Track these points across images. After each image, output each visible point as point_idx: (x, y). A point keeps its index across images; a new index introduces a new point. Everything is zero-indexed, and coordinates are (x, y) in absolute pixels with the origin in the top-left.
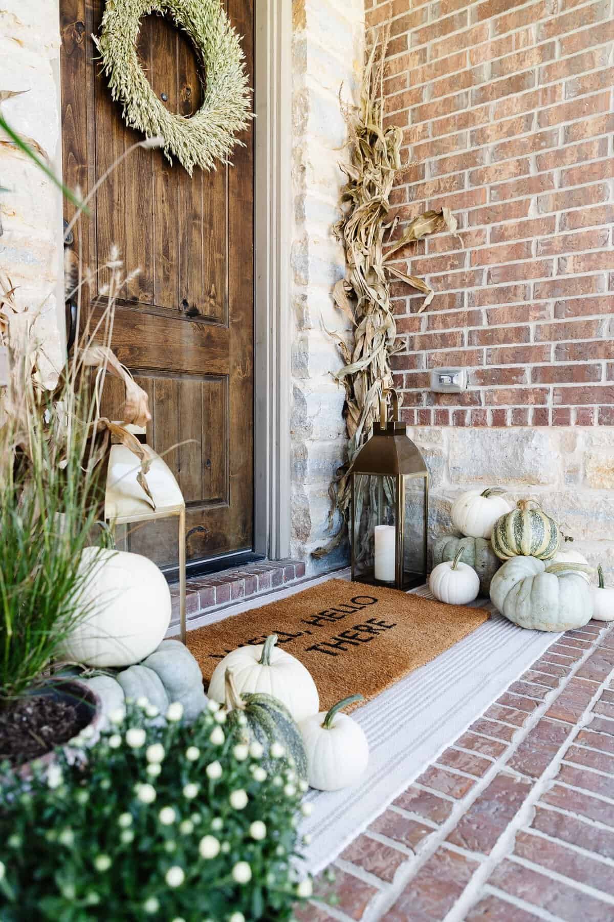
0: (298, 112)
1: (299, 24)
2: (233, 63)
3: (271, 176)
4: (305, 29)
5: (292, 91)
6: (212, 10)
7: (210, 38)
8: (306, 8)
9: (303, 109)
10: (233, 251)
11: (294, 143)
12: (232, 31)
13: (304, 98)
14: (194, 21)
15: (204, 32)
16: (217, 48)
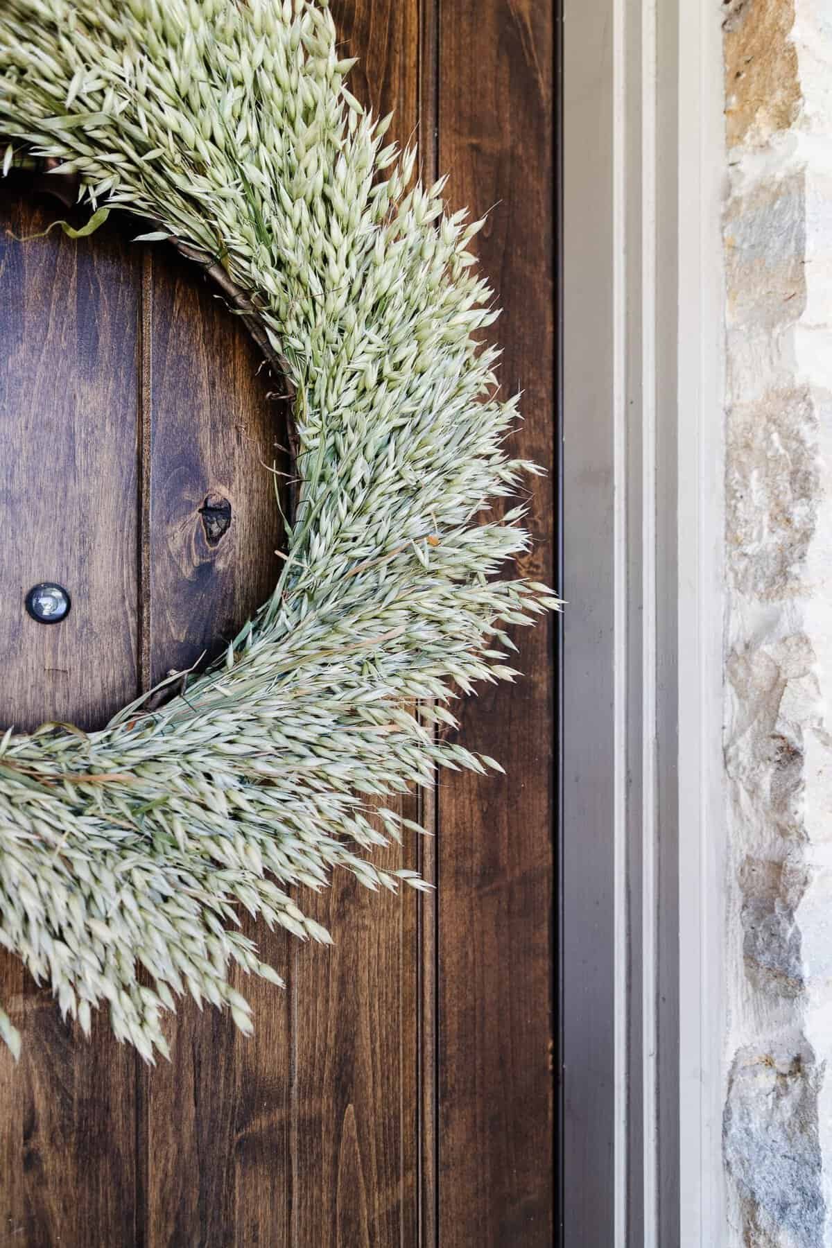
0: (757, 493)
1: (761, 115)
2: (431, 355)
3: (634, 782)
4: (795, 131)
5: (728, 400)
6: (296, 107)
7: (296, 259)
8: (796, 34)
9: (783, 480)
10: (456, 1137)
11: (735, 623)
12: (425, 204)
13: (792, 436)
14: (199, 186)
15: (265, 233)
16: (337, 302)
